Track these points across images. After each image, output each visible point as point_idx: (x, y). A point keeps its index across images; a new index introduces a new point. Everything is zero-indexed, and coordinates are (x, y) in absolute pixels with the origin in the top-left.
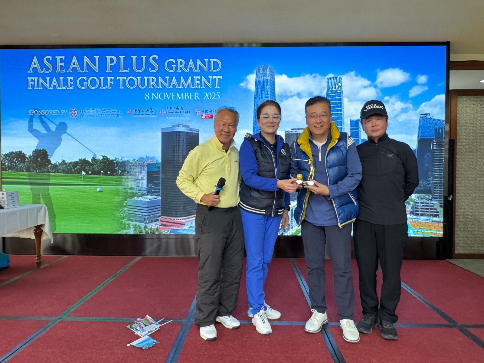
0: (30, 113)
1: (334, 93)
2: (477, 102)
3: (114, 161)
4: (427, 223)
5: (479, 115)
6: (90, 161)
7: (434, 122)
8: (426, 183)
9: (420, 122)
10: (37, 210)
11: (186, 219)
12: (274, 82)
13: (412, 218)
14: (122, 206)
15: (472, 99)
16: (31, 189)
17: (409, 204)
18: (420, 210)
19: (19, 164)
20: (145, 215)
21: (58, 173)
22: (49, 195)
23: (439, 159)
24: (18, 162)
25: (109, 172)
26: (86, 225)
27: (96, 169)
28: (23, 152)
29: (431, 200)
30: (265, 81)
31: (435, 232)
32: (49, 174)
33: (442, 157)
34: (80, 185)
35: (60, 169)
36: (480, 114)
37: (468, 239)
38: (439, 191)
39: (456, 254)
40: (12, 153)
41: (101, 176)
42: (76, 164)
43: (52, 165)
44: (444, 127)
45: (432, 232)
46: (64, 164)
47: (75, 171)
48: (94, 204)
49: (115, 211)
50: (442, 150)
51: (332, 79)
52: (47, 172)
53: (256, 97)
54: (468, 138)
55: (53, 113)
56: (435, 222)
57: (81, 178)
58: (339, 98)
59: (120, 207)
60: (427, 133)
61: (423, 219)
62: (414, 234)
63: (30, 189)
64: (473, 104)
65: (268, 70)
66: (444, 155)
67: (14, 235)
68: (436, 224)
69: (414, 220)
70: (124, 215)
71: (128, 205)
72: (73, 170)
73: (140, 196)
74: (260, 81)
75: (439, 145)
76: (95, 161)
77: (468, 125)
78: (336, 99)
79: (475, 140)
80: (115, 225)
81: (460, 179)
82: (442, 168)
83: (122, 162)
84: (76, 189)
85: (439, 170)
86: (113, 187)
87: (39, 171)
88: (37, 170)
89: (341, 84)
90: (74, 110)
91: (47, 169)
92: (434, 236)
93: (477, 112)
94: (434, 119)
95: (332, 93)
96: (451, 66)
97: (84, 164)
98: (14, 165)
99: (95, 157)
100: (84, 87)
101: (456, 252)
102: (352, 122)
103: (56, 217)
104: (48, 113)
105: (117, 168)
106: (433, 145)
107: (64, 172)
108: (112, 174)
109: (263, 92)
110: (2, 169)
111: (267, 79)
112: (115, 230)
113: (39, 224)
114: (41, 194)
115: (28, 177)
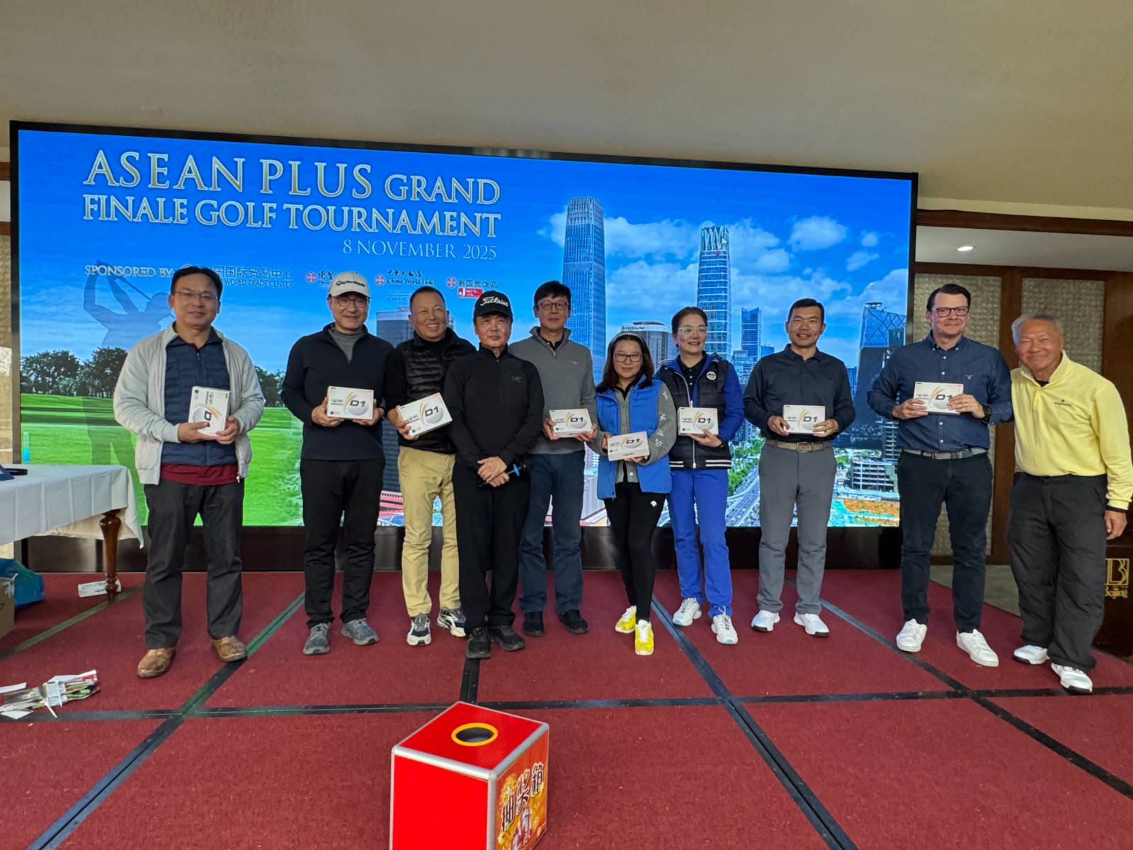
1: (714, 257)
4: (873, 502)
7: (888, 318)
8: (873, 429)
9: (864, 318)
10: (111, 476)
12: (603, 231)
16: (90, 433)
17: (843, 468)
18: (861, 478)
19: (61, 379)
24: (59, 375)
28: (70, 354)
29: (880, 459)
30: (584, 229)
31: (886, 518)
40: (46, 355)
44: (905, 328)
45: (882, 518)
49: (279, 479)
51: (710, 230)
53: (567, 258)
56: (887, 500)
58: (722, 266)
59: (288, 471)
60: (876, 338)
61: (867, 495)
62: (851, 522)
63: (86, 432)
65: (591, 207)
67: (57, 531)
68: (889, 504)
69: (850, 497)
74: (574, 227)
78: (716, 268)
80: (277, 508)
87: (107, 394)
89: (727, 240)
92: (884, 525)
94: (889, 313)
95: (710, 258)
96: (921, 218)
98: (49, 382)
102: (744, 313)
108: (271, 403)
109: (580, 250)
110: (23, 390)
111: (589, 225)
112: (277, 518)
113: (114, 507)
114: (111, 444)
115: (82, 408)
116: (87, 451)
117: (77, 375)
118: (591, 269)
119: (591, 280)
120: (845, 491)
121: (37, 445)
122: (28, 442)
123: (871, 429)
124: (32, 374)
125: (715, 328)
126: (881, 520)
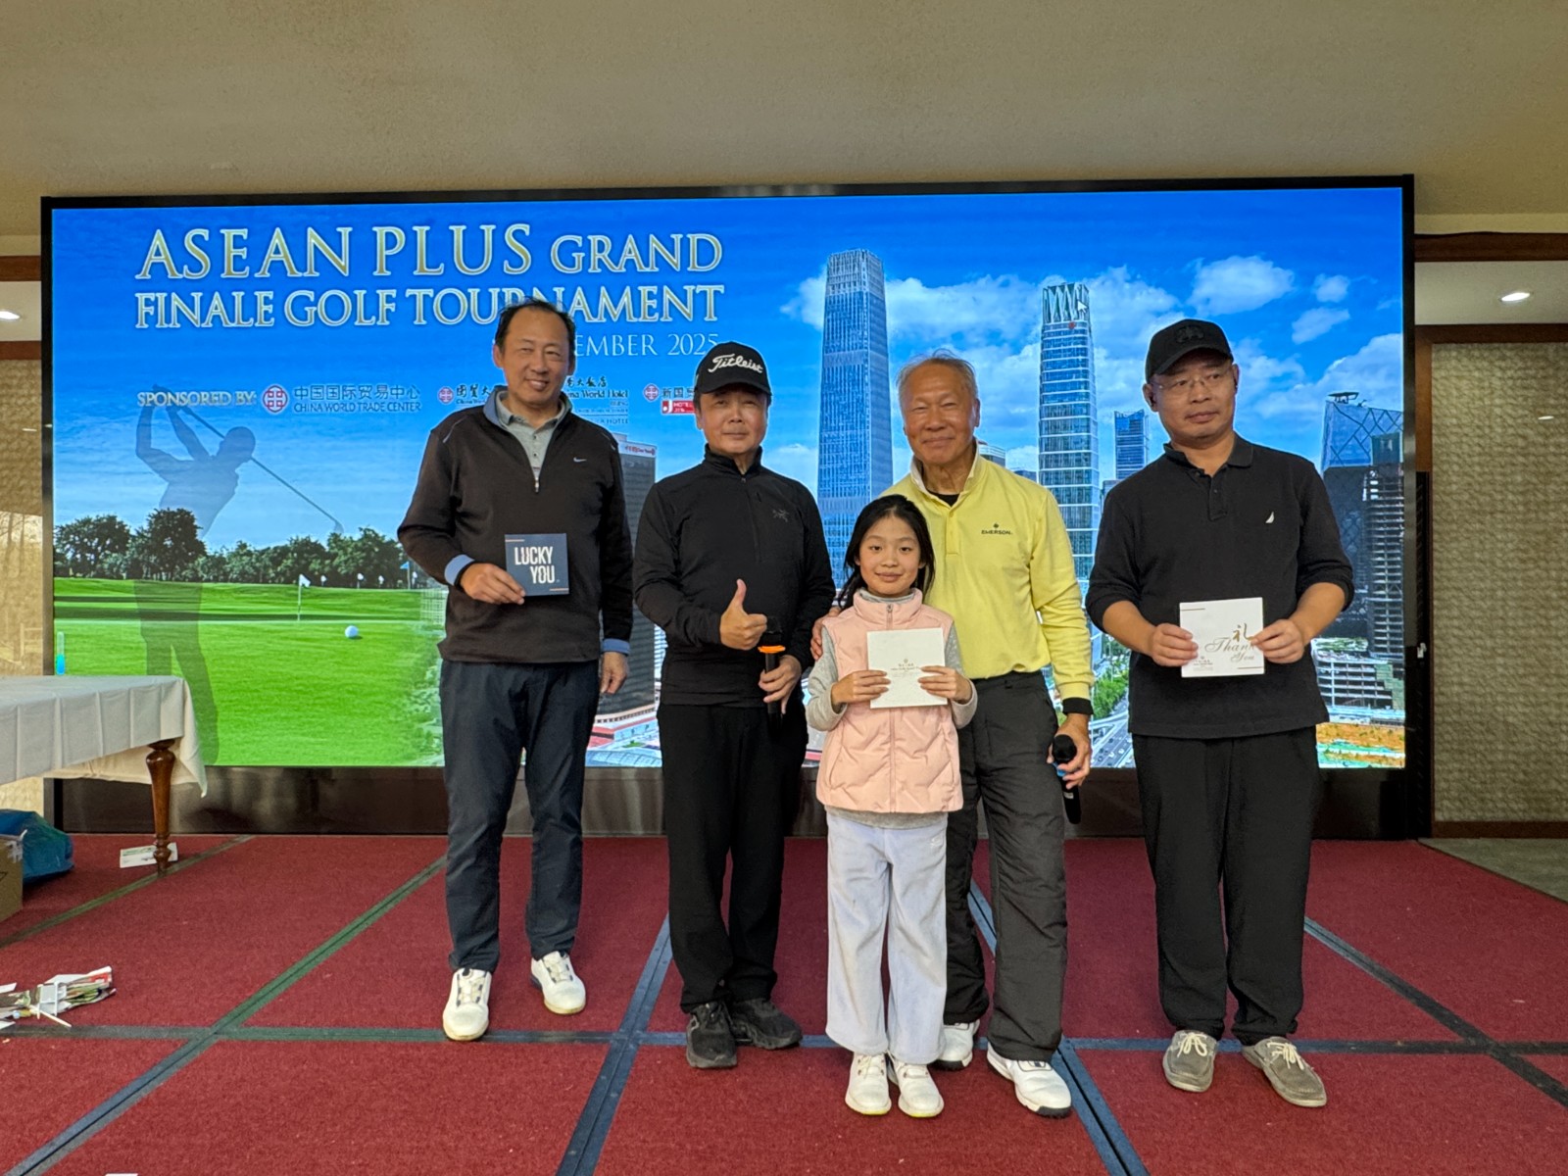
1: (1066, 333)
2: (1491, 362)
4: (1357, 725)
5: (1498, 401)
6: (324, 544)
7: (1371, 417)
9: (1327, 418)
10: (160, 694)
11: (616, 719)
12: (883, 302)
14: (422, 682)
15: (1476, 353)
16: (144, 632)
18: (1333, 686)
19: (106, 556)
21: (225, 581)
22: (200, 649)
23: (1387, 529)
24: (103, 550)
25: (381, 579)
26: (312, 740)
28: (118, 520)
29: (1366, 654)
30: (854, 300)
31: (1382, 754)
32: (199, 584)
33: (1397, 525)
34: (294, 617)
35: (232, 570)
36: (1500, 397)
37: (1475, 777)
38: (1391, 627)
39: (1438, 822)
40: (87, 522)
41: (358, 590)
42: (279, 554)
43: (208, 557)
44: (1401, 434)
45: (1372, 753)
46: (245, 554)
47: (277, 574)
48: (336, 675)
49: (400, 696)
50: (1397, 502)
51: (1058, 290)
52: (191, 581)
53: (827, 347)
54: (1467, 469)
56: (1382, 722)
57: (297, 595)
58: (1080, 346)
59: (415, 684)
60: (1350, 452)
61: (1342, 715)
63: (139, 631)
64: (1478, 369)
65: (864, 265)
66: (1403, 517)
67: (89, 772)
68: (1385, 729)
72: (271, 571)
74: (838, 297)
75: (1388, 488)
76: (340, 546)
77: (1466, 430)
78: (1070, 350)
79: (1489, 478)
80: (400, 739)
81: (1446, 595)
82: (1399, 559)
84: (279, 632)
86: (397, 625)
89: (1086, 304)
90: (275, 390)
92: (1379, 766)
93: (1492, 393)
94: (1371, 409)
95: (1059, 333)
96: (1419, 249)
97: (305, 555)
98: (91, 560)
99: (338, 533)
101: (1439, 816)
102: (1119, 419)
103: (219, 718)
106: (1370, 487)
107: (244, 577)
108: (391, 583)
109: (849, 331)
110: (56, 572)
111: (861, 293)
112: (400, 755)
113: (164, 737)
114: (172, 648)
115: (133, 596)
116: (142, 658)
117: (127, 549)
118: (866, 361)
119: (867, 379)
121: (75, 651)
122: (62, 646)
125: (1072, 445)
126: (1372, 757)
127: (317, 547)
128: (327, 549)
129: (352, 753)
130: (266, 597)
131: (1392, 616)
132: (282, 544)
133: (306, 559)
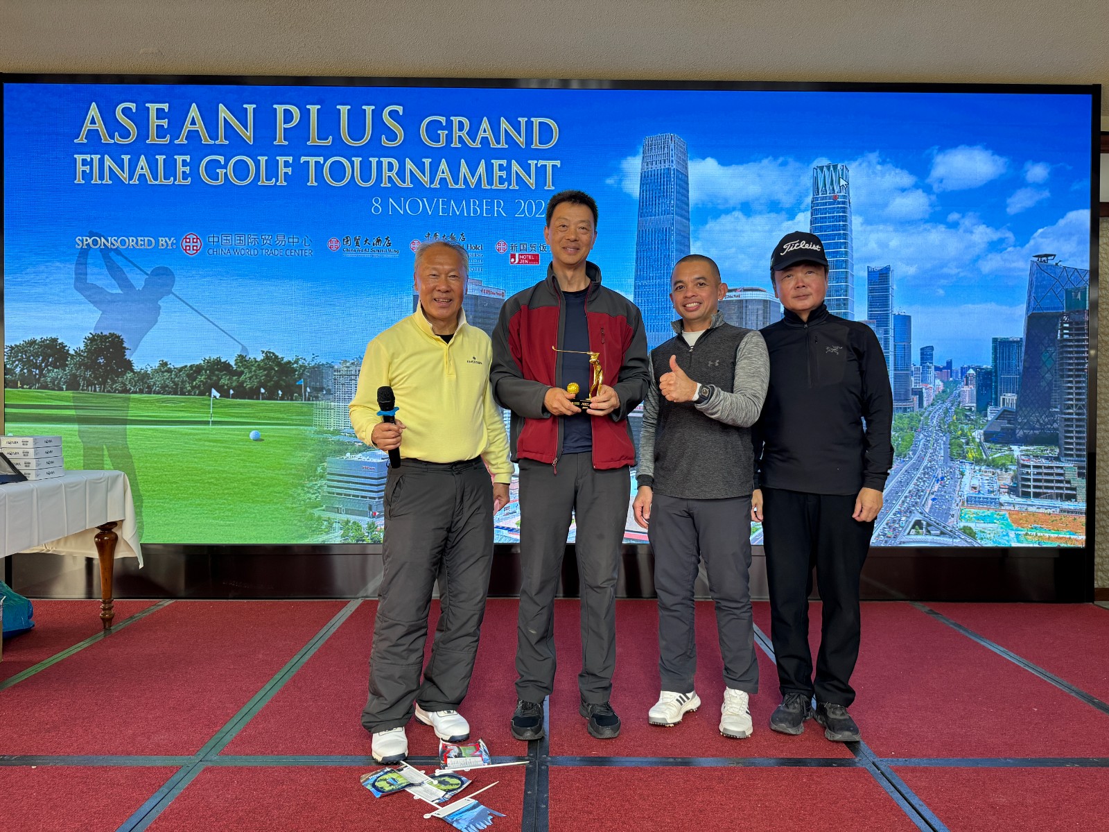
0: (79, 245)
1: (830, 204)
3: (293, 364)
4: (1050, 514)
6: (232, 363)
7: (1065, 274)
8: (1046, 420)
9: (1031, 274)
10: (107, 486)
12: (687, 177)
13: (1014, 502)
14: (314, 476)
16: (81, 433)
17: (1006, 470)
18: (1032, 483)
19: (49, 371)
20: (370, 498)
21: (149, 393)
23: (1076, 361)
24: (46, 366)
25: (280, 392)
26: (222, 523)
27: (248, 385)
28: (60, 341)
29: (1057, 459)
30: (664, 174)
31: (1068, 536)
32: (128, 395)
33: (1084, 358)
34: (207, 423)
35: (155, 384)
38: (1077, 438)
40: (33, 342)
41: (261, 401)
42: (195, 372)
43: (134, 373)
44: (1088, 287)
45: (1061, 535)
46: (166, 371)
47: (193, 388)
48: (242, 470)
49: (296, 487)
50: (1083, 340)
51: (825, 169)
52: (120, 392)
53: (642, 213)
55: (137, 243)
56: (1069, 512)
57: (210, 405)
58: (841, 214)
59: (308, 478)
60: (1048, 301)
61: (1038, 506)
62: (1018, 542)
63: (77, 433)
65: (672, 146)
68: (1071, 517)
69: (1017, 508)
70: (317, 497)
71: (329, 474)
72: (188, 385)
73: (360, 452)
74: (651, 171)
75: (1078, 329)
76: (245, 365)
78: (833, 217)
80: (295, 522)
82: (1084, 385)
83: (314, 367)
84: (197, 434)
85: (1077, 388)
86: (293, 430)
87: (100, 388)
88: (97, 386)
89: (847, 181)
90: (192, 237)
91: (122, 383)
92: (1065, 546)
94: (1065, 268)
95: (825, 204)
97: (217, 372)
98: (36, 374)
99: (244, 354)
100: (218, 180)
102: (871, 273)
104: (124, 245)
105: (302, 382)
106: (1063, 328)
107: (164, 390)
108: (288, 396)
109: (659, 200)
110: (7, 384)
111: (668, 169)
112: (295, 535)
113: (109, 520)
114: (104, 447)
115: (72, 404)
116: (79, 455)
117: (67, 365)
118: (673, 224)
119: (673, 238)
120: (1010, 500)
123: (1044, 419)
124: (17, 365)
125: (833, 293)
126: (1061, 538)
127: (226, 366)
128: (235, 367)
129: (254, 533)
130: (183, 407)
131: (1078, 429)
132: (198, 363)
133: (217, 376)
